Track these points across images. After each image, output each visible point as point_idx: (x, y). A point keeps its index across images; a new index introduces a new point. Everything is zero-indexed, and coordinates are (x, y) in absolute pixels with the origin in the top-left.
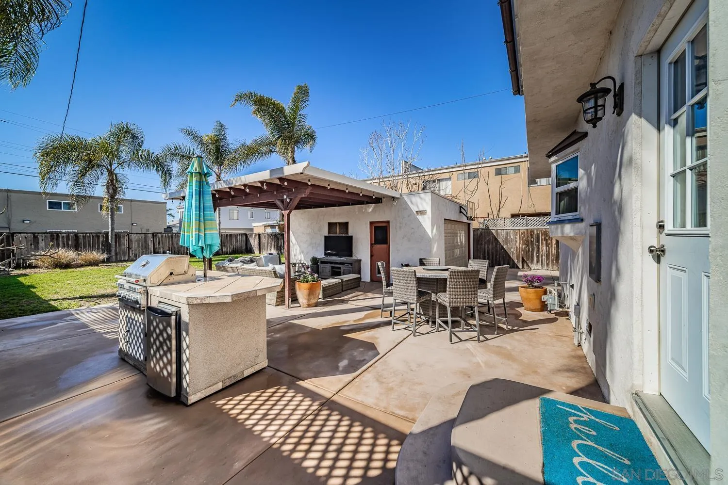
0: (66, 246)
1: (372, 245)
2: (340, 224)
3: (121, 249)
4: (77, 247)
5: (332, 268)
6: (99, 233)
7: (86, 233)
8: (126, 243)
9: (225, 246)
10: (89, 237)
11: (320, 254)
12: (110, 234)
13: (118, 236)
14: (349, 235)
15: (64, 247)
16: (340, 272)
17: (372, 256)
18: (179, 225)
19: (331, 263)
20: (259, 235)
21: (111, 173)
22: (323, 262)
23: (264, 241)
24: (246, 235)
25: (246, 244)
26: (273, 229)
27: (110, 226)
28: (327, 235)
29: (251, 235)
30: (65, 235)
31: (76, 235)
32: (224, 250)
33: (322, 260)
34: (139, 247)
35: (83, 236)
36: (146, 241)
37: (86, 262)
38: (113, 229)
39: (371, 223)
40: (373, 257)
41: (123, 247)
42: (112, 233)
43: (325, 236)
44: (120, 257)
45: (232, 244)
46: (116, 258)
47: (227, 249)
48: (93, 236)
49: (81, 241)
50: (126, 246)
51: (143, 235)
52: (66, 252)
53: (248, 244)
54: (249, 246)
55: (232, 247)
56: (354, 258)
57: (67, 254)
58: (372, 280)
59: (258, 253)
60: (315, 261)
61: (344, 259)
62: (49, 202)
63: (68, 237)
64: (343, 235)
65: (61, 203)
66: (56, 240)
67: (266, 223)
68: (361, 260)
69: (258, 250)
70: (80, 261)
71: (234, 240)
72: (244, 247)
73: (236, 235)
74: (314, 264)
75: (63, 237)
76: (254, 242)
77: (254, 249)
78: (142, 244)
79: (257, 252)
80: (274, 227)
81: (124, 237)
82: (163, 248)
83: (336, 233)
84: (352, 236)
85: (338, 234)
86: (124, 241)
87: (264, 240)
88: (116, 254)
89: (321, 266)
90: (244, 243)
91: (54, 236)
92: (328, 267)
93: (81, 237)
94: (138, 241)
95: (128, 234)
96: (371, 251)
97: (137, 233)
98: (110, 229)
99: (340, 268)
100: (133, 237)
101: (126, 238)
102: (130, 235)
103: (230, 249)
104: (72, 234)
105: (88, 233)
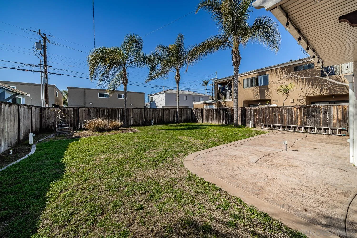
0: (103, 116)
4: (108, 117)
6: (119, 108)
7: (113, 108)
8: (132, 114)
9: (180, 117)
10: (114, 110)
12: (124, 109)
13: (128, 110)
15: (102, 117)
18: (149, 104)
20: (202, 110)
21: (125, 70)
23: (205, 114)
24: (192, 110)
26: (211, 106)
27: (124, 104)
29: (196, 110)
30: (103, 109)
31: (108, 109)
32: (180, 119)
34: (138, 117)
35: (111, 110)
36: (141, 113)
37: (112, 127)
38: (125, 106)
41: (130, 117)
42: (125, 108)
44: (129, 123)
45: (184, 116)
46: (127, 124)
47: (182, 119)
48: (116, 110)
49: (110, 113)
50: (132, 116)
51: (140, 110)
52: (103, 120)
54: (193, 117)
55: (184, 118)
57: (103, 122)
62: (99, 94)
63: (104, 110)
65: (104, 94)
66: (99, 112)
67: (204, 102)
69: (201, 120)
70: (110, 127)
71: (185, 112)
72: (191, 118)
73: (187, 110)
75: (102, 110)
76: (197, 114)
77: (198, 119)
78: (139, 115)
80: (212, 104)
81: (131, 110)
82: (149, 118)
88: (127, 121)
90: (190, 115)
91: (97, 109)
93: (111, 111)
94: (137, 113)
95: (133, 109)
97: (137, 108)
98: (124, 106)
100: (135, 111)
101: (132, 111)
102: (134, 109)
104: (106, 109)
105: (114, 108)
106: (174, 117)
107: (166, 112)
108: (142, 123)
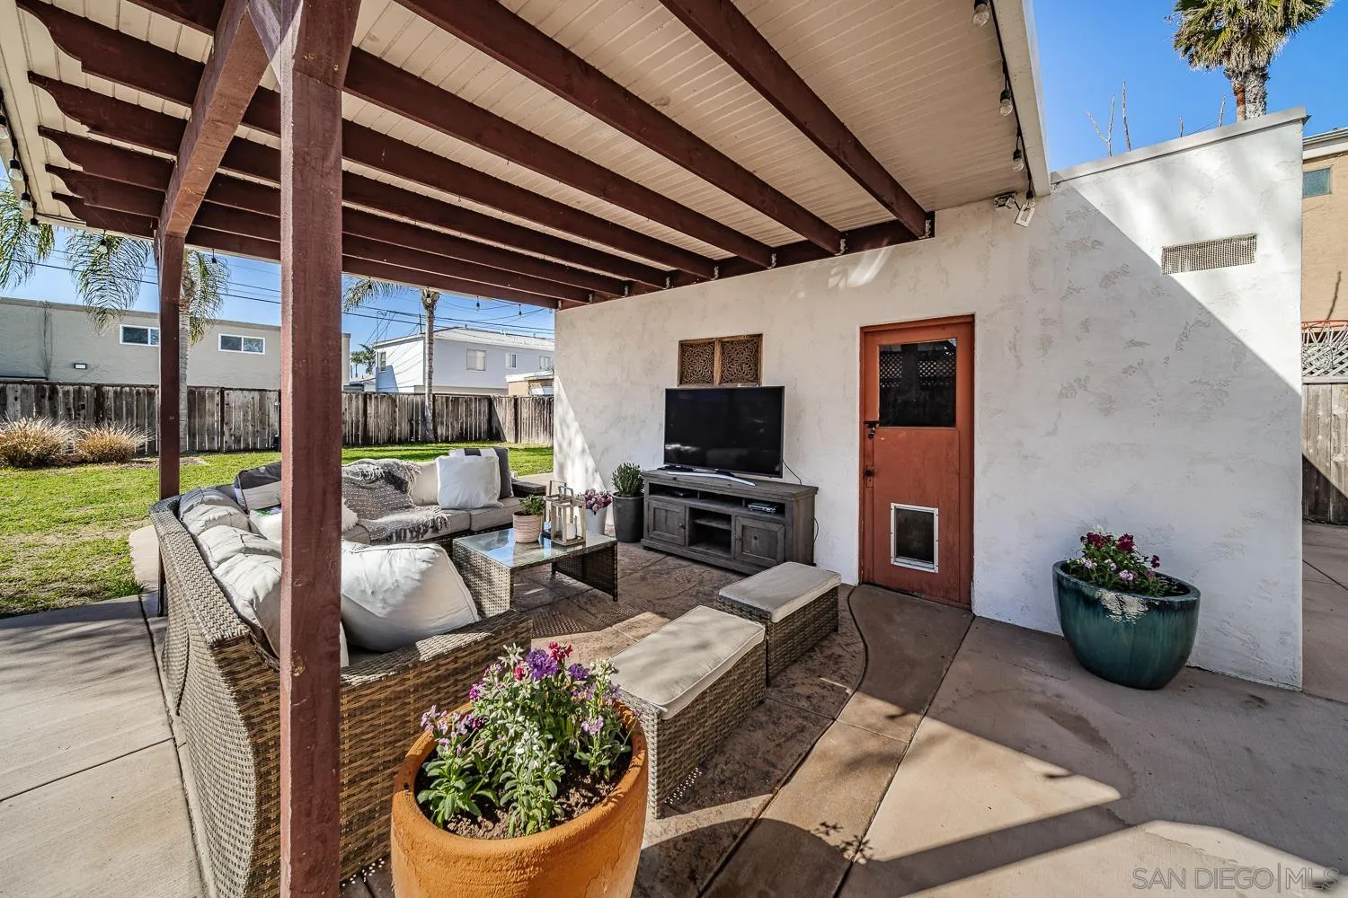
1: (867, 426)
2: (726, 344)
3: (204, 424)
4: (99, 417)
5: (695, 513)
6: (152, 386)
7: (123, 386)
8: (217, 410)
9: (442, 423)
10: (129, 394)
11: (650, 456)
14: (765, 383)
16: (728, 533)
17: (867, 474)
19: (690, 494)
20: (516, 400)
22: (655, 489)
23: (525, 415)
24: (490, 401)
25: (490, 421)
26: (547, 389)
28: (675, 386)
29: (500, 402)
30: (71, 388)
31: (98, 388)
32: (439, 432)
33: (655, 482)
34: (245, 420)
35: (115, 392)
36: (263, 408)
37: (94, 454)
39: (868, 333)
40: (875, 482)
41: (208, 420)
43: (669, 392)
44: (202, 442)
45: (457, 420)
46: (192, 444)
47: (447, 429)
48: (138, 393)
49: (110, 403)
50: (217, 417)
51: (257, 395)
53: (494, 419)
54: (494, 425)
55: (457, 427)
56: (787, 478)
58: (864, 580)
59: (513, 441)
60: (631, 481)
61: (741, 483)
63: (78, 393)
64: (739, 386)
65: (147, 330)
66: (50, 398)
67: (532, 374)
68: (817, 489)
69: (513, 433)
70: (80, 451)
71: (462, 409)
72: (484, 427)
73: (468, 401)
74: (623, 492)
75: (66, 393)
76: (504, 415)
77: (506, 431)
78: (253, 415)
79: (510, 437)
81: (212, 396)
83: (711, 381)
84: (778, 393)
85: (716, 385)
86: (212, 406)
87: (525, 412)
88: (192, 435)
89: (652, 502)
90: (484, 419)
91: (47, 388)
92: (678, 508)
93: (111, 395)
94: (244, 407)
95: (222, 390)
96: (865, 455)
97: (242, 390)
99: (727, 518)
100: (233, 398)
101: (218, 399)
102: (226, 392)
103: (453, 429)
104: (87, 388)
105: (128, 386)
106: (412, 425)
107: (377, 407)
108: (263, 441)
